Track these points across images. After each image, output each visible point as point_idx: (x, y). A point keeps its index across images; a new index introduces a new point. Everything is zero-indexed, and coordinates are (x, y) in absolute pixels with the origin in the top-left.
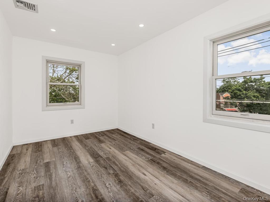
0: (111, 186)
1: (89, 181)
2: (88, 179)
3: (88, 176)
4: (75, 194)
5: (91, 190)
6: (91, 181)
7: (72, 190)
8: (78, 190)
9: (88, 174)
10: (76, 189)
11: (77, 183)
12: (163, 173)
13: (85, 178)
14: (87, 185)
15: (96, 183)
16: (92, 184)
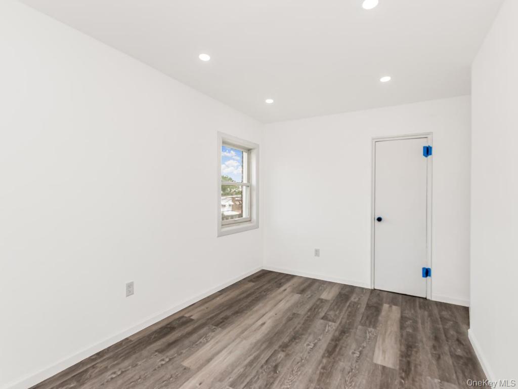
0: (310, 343)
1: (324, 368)
2: (320, 373)
3: (316, 377)
4: (355, 367)
5: (333, 356)
6: (321, 365)
7: (355, 375)
8: (348, 368)
9: (311, 381)
10: (349, 373)
11: (340, 380)
12: (249, 313)
13: (323, 378)
14: (330, 365)
15: (319, 358)
16: (325, 361)
